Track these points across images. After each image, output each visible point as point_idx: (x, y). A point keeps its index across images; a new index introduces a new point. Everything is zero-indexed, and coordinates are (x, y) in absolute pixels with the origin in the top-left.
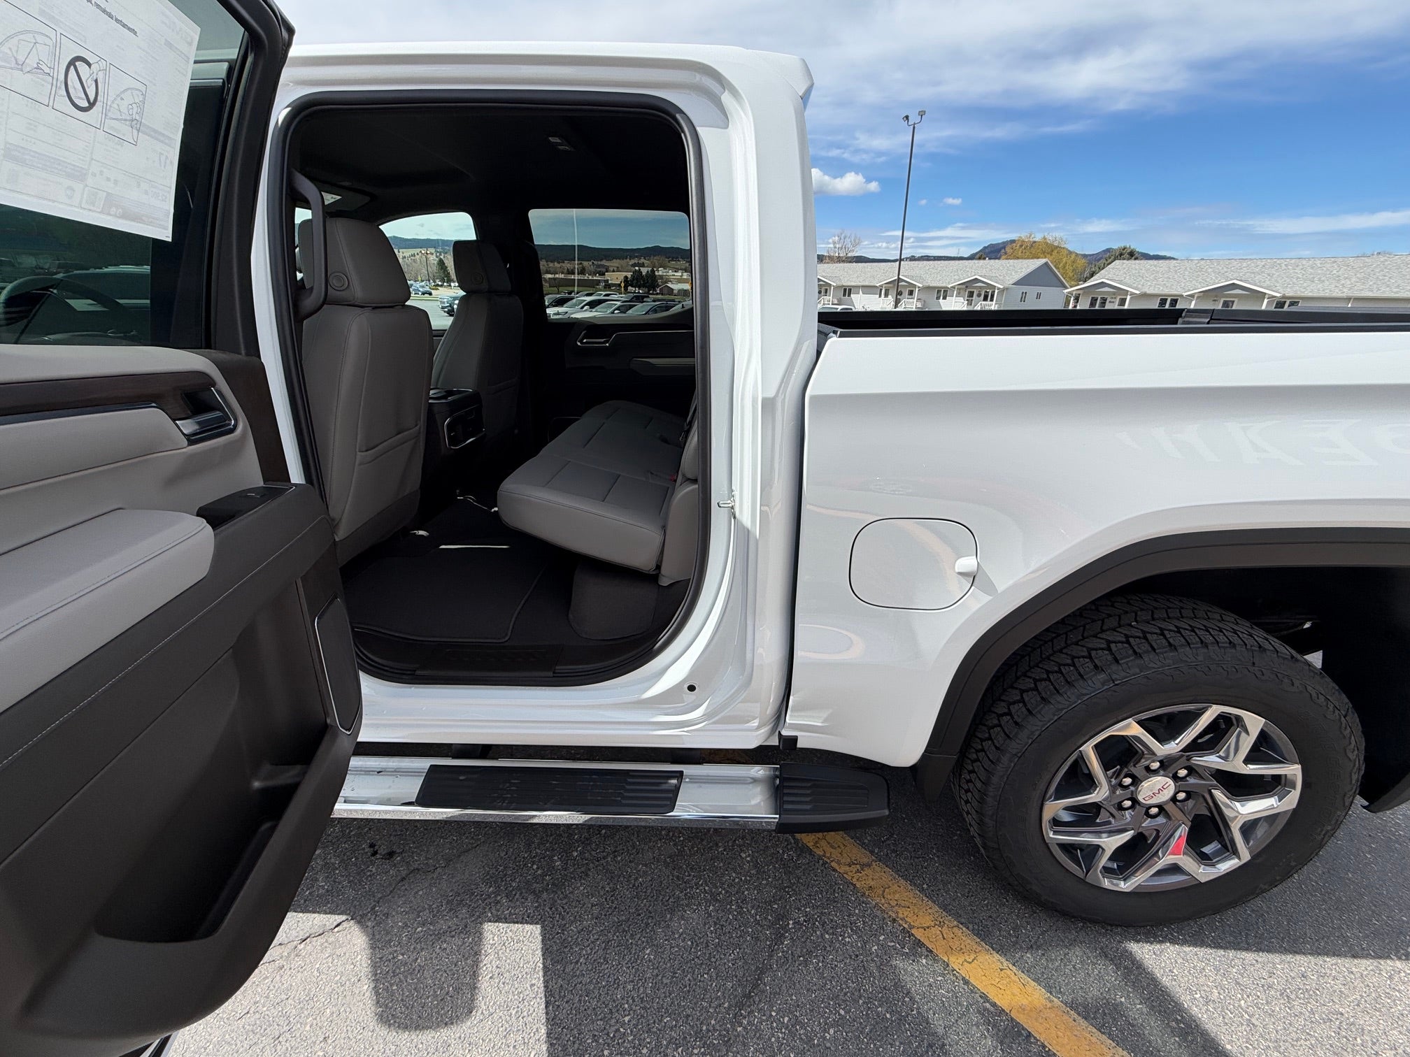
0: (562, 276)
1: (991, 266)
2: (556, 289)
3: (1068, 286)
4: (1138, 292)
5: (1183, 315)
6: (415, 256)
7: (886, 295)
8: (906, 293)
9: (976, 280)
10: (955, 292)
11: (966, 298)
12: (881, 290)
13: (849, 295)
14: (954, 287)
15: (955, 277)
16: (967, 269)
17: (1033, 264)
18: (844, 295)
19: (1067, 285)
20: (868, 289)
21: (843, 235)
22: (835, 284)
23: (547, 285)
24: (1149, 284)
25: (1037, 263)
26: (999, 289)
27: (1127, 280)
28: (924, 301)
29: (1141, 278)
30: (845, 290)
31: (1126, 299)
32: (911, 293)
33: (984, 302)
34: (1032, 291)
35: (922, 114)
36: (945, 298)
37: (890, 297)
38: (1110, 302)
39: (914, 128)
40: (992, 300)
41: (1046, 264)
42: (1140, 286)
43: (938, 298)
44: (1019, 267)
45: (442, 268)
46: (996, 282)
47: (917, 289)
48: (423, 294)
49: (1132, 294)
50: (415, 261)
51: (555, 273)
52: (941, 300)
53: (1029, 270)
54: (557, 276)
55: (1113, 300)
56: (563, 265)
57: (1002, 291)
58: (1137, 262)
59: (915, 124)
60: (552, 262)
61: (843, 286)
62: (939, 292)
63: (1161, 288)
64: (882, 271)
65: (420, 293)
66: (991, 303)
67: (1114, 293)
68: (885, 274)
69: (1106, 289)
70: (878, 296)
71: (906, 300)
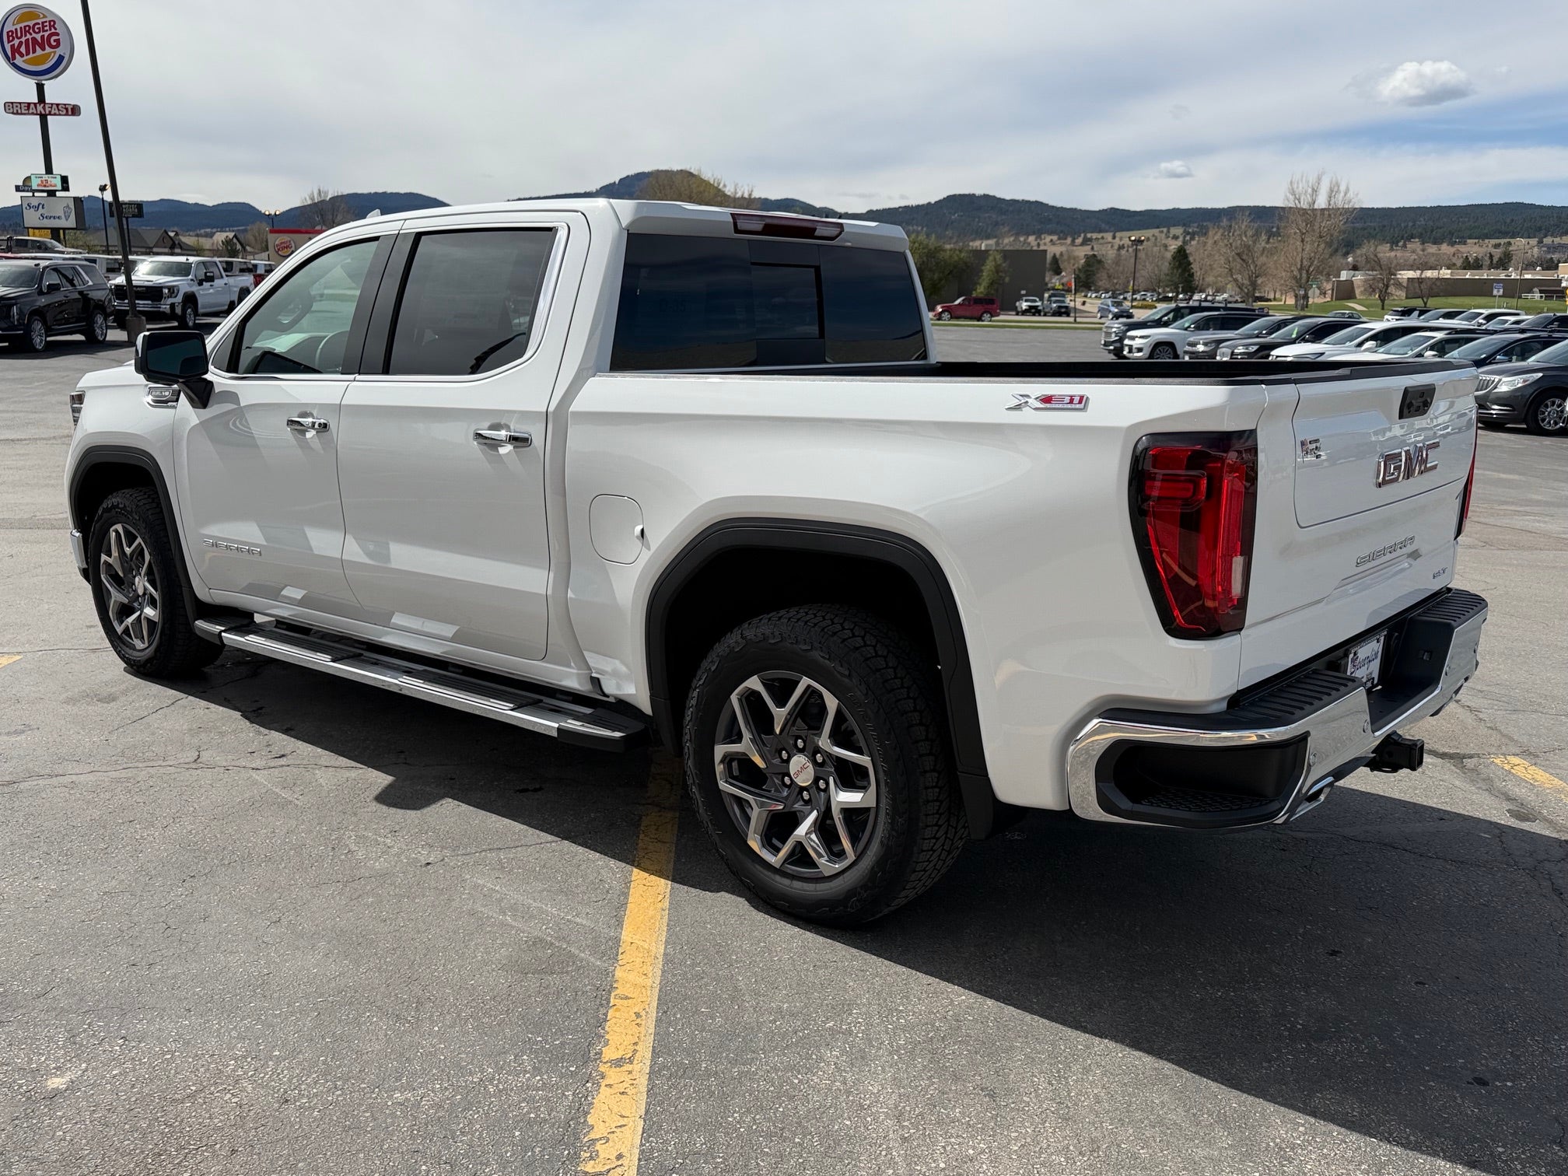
45: (1180, 265)
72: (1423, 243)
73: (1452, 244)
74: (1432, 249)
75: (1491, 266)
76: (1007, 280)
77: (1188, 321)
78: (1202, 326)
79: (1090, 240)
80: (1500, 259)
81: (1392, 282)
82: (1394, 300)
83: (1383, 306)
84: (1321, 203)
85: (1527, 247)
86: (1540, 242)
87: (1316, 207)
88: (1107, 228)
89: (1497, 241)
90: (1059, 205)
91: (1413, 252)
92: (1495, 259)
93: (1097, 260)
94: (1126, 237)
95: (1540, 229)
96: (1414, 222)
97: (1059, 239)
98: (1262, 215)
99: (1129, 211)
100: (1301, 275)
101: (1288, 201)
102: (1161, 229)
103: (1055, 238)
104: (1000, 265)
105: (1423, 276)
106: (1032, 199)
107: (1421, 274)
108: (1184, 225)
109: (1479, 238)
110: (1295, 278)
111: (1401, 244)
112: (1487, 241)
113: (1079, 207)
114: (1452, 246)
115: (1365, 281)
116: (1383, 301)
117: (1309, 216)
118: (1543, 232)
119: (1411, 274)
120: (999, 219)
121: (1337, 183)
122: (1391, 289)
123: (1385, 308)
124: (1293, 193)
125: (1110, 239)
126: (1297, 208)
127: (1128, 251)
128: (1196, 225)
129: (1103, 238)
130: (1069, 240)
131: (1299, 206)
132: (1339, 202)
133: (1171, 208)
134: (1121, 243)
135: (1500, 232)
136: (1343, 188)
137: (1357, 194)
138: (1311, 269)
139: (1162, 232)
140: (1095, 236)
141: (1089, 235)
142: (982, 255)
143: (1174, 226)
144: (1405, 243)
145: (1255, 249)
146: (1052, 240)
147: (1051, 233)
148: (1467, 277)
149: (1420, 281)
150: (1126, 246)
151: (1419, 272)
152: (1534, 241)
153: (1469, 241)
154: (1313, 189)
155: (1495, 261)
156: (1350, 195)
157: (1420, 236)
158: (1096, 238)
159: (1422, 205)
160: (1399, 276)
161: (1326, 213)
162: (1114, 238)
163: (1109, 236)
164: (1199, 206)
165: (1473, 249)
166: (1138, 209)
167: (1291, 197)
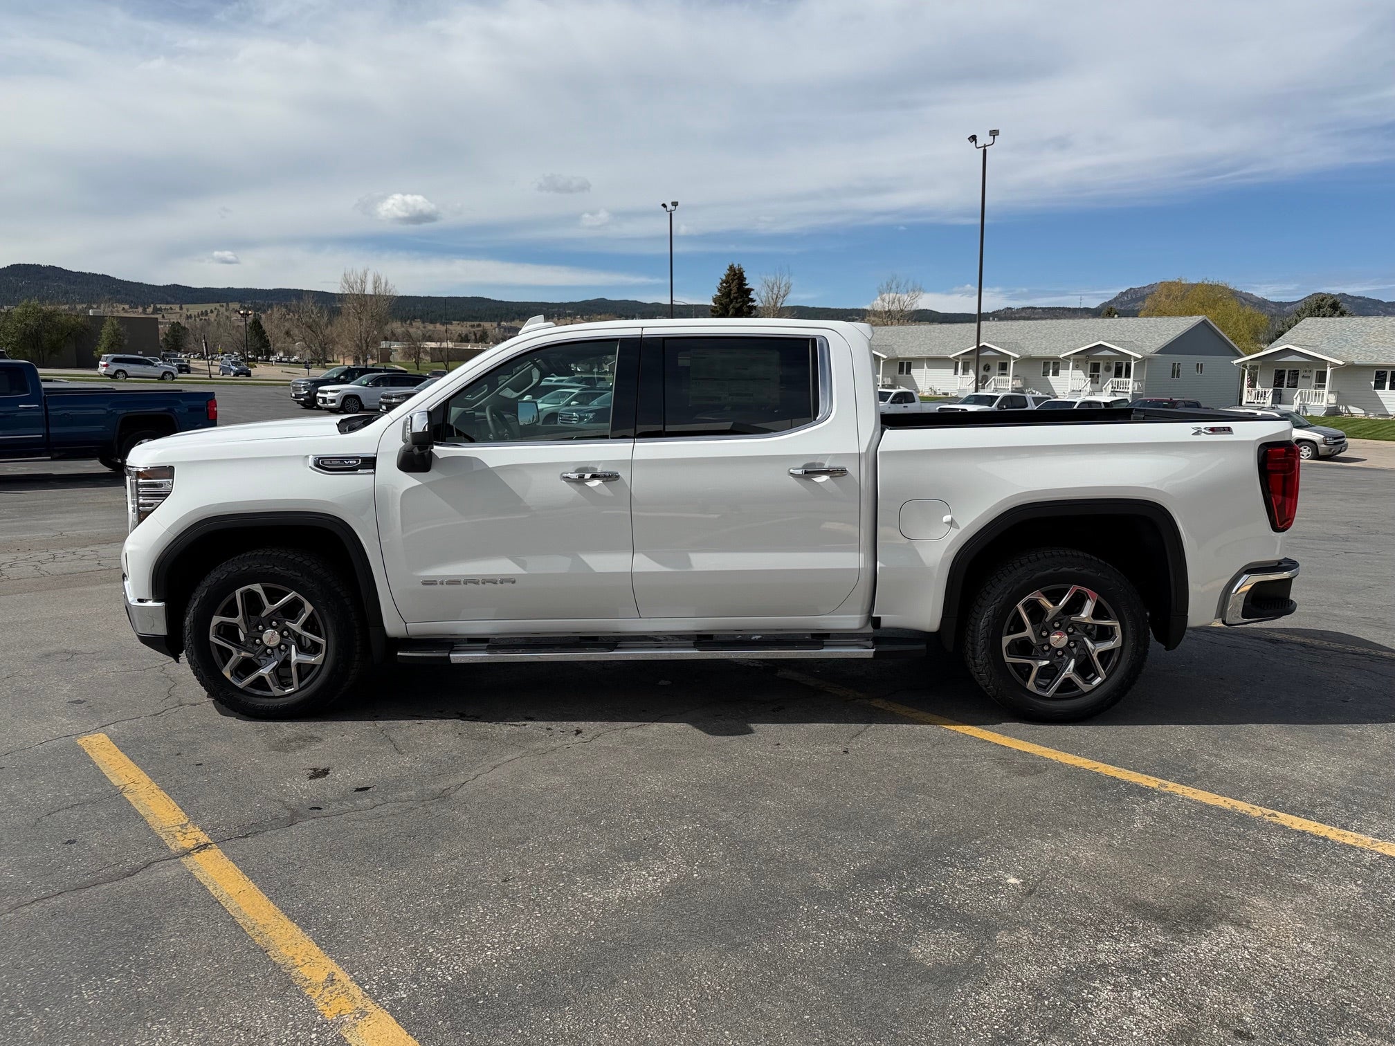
0: (450, 345)
1: (1121, 326)
2: (442, 364)
3: (1244, 354)
4: (1341, 363)
5: (1134, 412)
6: (207, 315)
7: (965, 370)
8: (995, 368)
9: (1100, 347)
10: (1071, 364)
11: (1089, 373)
12: (957, 364)
13: (908, 372)
14: (1067, 358)
15: (1069, 343)
16: (1088, 332)
17: (1181, 325)
18: (901, 371)
19: (1242, 353)
20: (937, 362)
21: (894, 284)
22: (885, 357)
23: (428, 358)
24: (1357, 351)
25: (1191, 321)
26: (1136, 359)
27: (1325, 346)
28: (1025, 379)
29: (1344, 343)
30: (901, 364)
31: (1326, 372)
32: (1004, 367)
33: (1117, 379)
34: (1187, 362)
35: (994, 133)
36: (1056, 373)
37: (971, 371)
38: (1303, 377)
39: (985, 151)
40: (1128, 375)
41: (1204, 322)
42: (1344, 354)
43: (1046, 374)
44: (1164, 328)
45: (257, 334)
46: (1131, 351)
47: (1012, 362)
48: (237, 374)
49: (1333, 365)
50: (208, 322)
51: (441, 340)
52: (1050, 377)
53: (1179, 332)
54: (444, 345)
55: (1306, 374)
56: (450, 327)
57: (1141, 363)
58: (1343, 319)
59: (985, 146)
60: (431, 323)
61: (898, 359)
62: (1046, 364)
63: (1375, 357)
64: (957, 337)
65: (232, 374)
66: (1127, 380)
67: (1307, 364)
68: (960, 340)
69: (1293, 358)
70: (953, 370)
71: (997, 378)
72: (423, 322)
73: (443, 324)
74: (431, 327)
75: (476, 341)
76: (126, 342)
77: (364, 379)
78: (377, 382)
79: (160, 309)
80: (481, 336)
81: (422, 350)
82: (425, 363)
83: (418, 367)
84: (369, 290)
85: (492, 328)
86: (499, 325)
87: (366, 293)
88: (173, 300)
89: (473, 323)
90: (126, 279)
91: (418, 328)
92: (478, 336)
93: (182, 327)
94: (194, 309)
95: (497, 316)
96: (415, 307)
97: (131, 308)
98: (324, 299)
99: (190, 288)
100: (361, 342)
101: (344, 288)
102: (221, 304)
103: (127, 307)
104: (118, 329)
105: (442, 347)
106: (99, 272)
107: (441, 344)
108: (240, 302)
109: (460, 321)
110: (357, 346)
111: (408, 322)
112: (465, 323)
113: (145, 282)
114: (443, 325)
115: (403, 349)
116: (417, 364)
117: (362, 300)
118: (499, 318)
119: (433, 345)
120: (68, 288)
121: (379, 277)
122: (422, 355)
123: (420, 368)
124: (347, 282)
125: (178, 310)
126: (351, 294)
127: (195, 320)
128: (250, 301)
129: (171, 308)
130: (140, 309)
131: (353, 292)
132: (381, 290)
133: (226, 287)
134: (189, 314)
135: (473, 317)
136: (383, 281)
137: (394, 286)
138: (368, 340)
139: (223, 306)
140: (163, 307)
141: (158, 306)
142: (99, 320)
143: (231, 302)
144: (411, 322)
145: (321, 323)
146: (124, 309)
147: (121, 302)
148: (469, 348)
149: (441, 350)
150: (193, 316)
151: (439, 343)
152: (495, 324)
153: (454, 322)
154: (361, 280)
155: (478, 337)
156: (389, 287)
157: (421, 318)
158: (165, 309)
159: (417, 295)
160: (426, 346)
161: (374, 299)
162: (181, 309)
163: (176, 308)
164: (249, 287)
165: (457, 328)
166: (199, 287)
167: (347, 286)
